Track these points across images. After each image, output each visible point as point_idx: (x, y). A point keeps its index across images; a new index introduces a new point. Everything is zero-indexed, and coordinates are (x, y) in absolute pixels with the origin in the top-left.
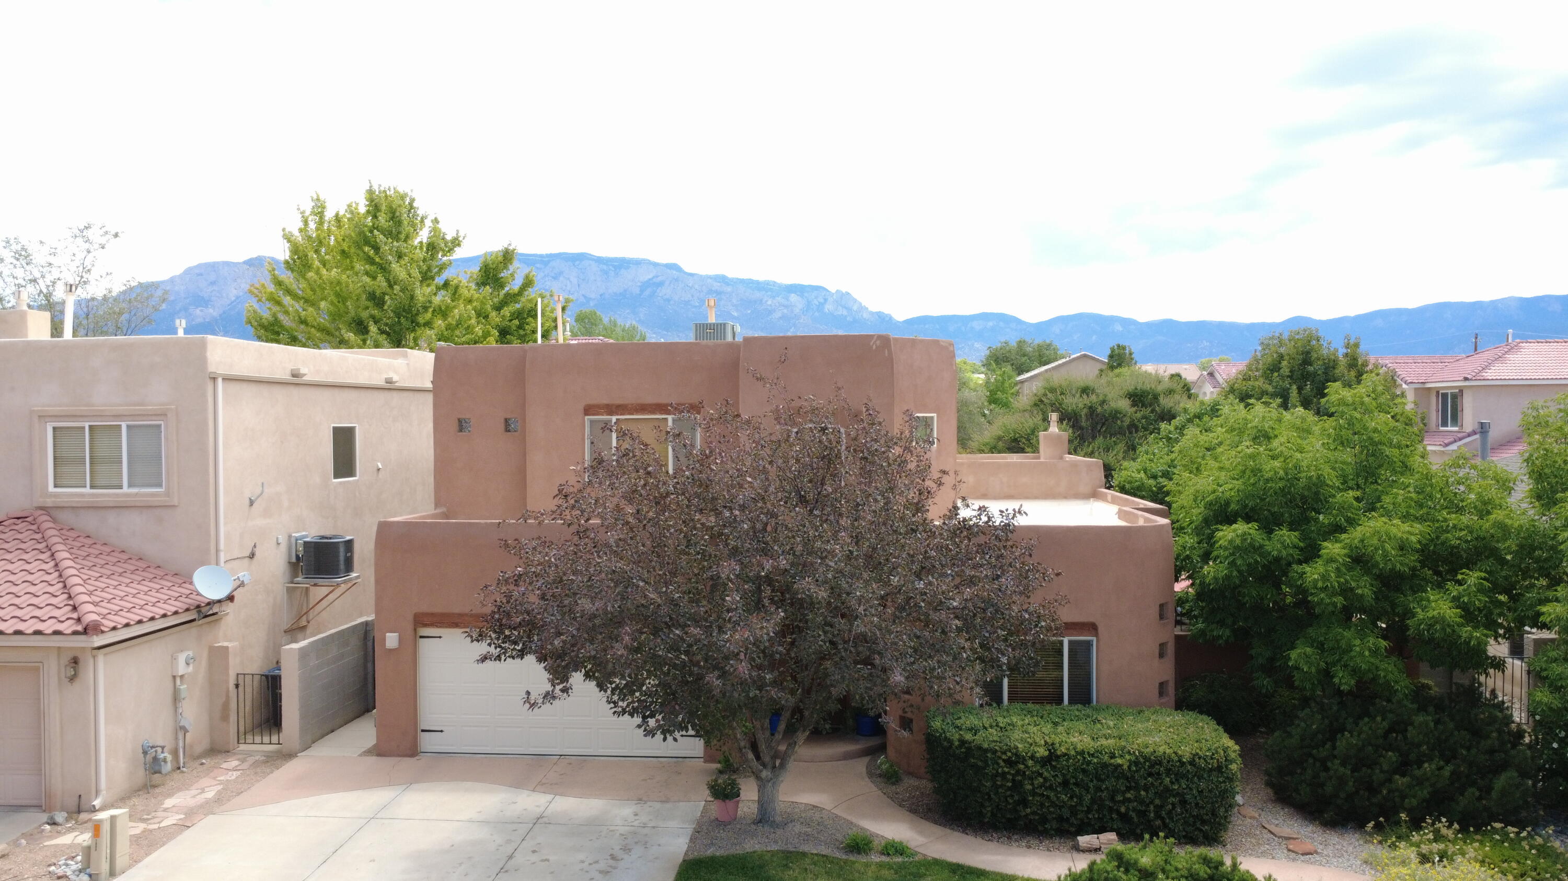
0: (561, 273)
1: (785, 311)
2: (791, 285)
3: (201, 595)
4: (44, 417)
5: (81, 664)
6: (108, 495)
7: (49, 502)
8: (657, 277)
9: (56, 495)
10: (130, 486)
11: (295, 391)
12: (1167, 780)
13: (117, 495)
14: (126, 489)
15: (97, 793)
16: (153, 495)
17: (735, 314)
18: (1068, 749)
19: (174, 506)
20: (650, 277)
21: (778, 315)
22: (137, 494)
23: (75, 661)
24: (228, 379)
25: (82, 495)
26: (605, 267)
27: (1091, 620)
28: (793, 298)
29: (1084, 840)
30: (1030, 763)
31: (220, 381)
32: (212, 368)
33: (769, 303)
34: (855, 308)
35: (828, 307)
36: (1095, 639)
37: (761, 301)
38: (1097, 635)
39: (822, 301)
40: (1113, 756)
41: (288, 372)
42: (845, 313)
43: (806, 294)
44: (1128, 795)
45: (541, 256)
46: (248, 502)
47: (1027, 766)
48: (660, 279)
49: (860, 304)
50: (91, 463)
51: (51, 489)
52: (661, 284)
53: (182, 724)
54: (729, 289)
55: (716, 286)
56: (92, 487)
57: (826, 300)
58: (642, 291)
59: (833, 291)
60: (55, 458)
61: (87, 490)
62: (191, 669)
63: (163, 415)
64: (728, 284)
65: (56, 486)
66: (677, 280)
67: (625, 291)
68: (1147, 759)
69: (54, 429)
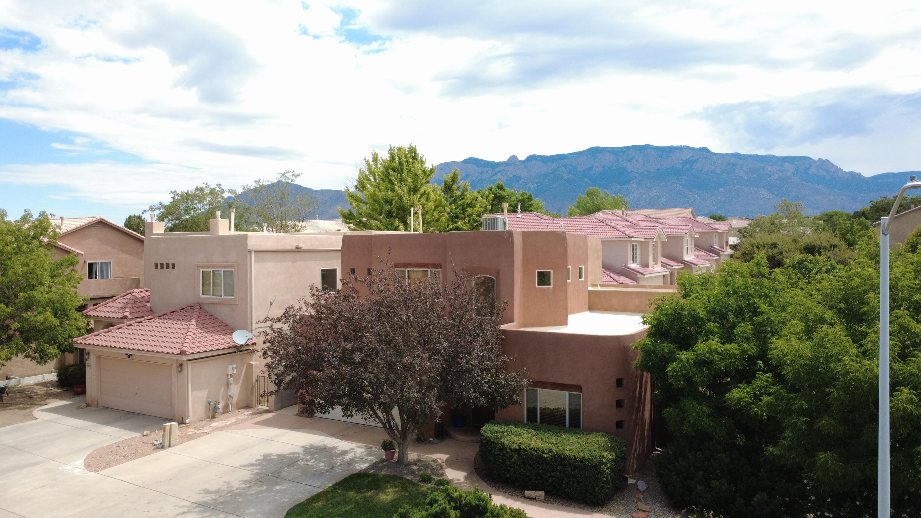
0: (633, 158)
1: (781, 174)
2: (785, 157)
3: (235, 342)
4: (198, 267)
5: (183, 367)
6: (217, 299)
7: (200, 301)
8: (693, 157)
9: (202, 298)
10: (224, 295)
11: (298, 255)
12: (569, 469)
13: (220, 299)
14: (223, 297)
15: (188, 417)
16: (231, 299)
17: (746, 178)
18: (526, 447)
19: (236, 305)
20: (689, 156)
21: (776, 177)
22: (226, 299)
23: (181, 365)
24: (256, 252)
25: (209, 298)
26: (660, 152)
27: (579, 384)
28: (787, 165)
29: (527, 493)
30: (508, 451)
31: (253, 253)
32: (250, 247)
33: (769, 169)
34: (833, 170)
35: (812, 170)
36: (581, 394)
37: (764, 168)
38: (581, 392)
39: (807, 166)
40: (543, 452)
41: (294, 246)
42: (825, 173)
43: (796, 163)
44: (552, 474)
45: (621, 148)
46: (269, 303)
47: (507, 452)
48: (694, 158)
49: (837, 167)
50: (213, 285)
51: (201, 295)
52: (696, 161)
53: (230, 394)
54: (741, 162)
55: (733, 160)
56: (213, 295)
57: (810, 166)
58: (683, 166)
59: (816, 159)
60: (203, 283)
61: (212, 296)
62: (235, 372)
63: (233, 267)
64: (740, 159)
65: (203, 295)
66: (706, 158)
67: (673, 166)
68: (559, 456)
69: (202, 271)
